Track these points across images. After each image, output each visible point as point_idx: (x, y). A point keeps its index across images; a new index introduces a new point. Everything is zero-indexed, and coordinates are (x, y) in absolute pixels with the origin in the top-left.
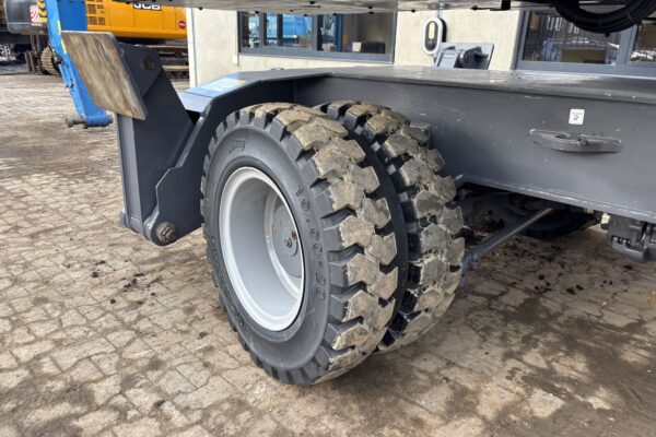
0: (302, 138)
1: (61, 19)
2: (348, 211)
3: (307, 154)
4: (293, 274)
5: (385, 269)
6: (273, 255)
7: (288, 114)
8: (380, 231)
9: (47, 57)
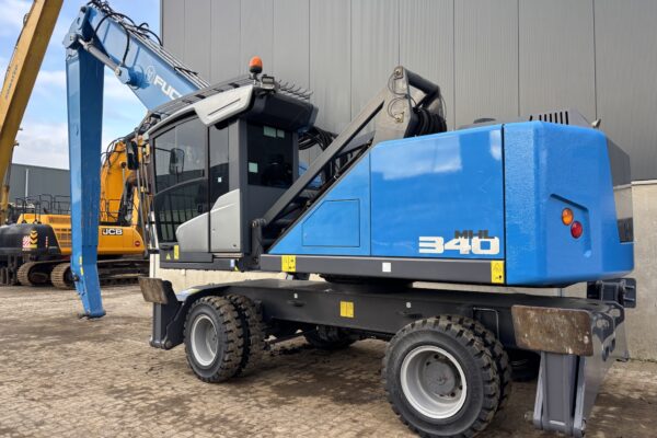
0: (217, 305)
1: (83, 256)
2: (228, 322)
3: (218, 308)
4: (214, 350)
5: (240, 338)
6: (208, 345)
7: (213, 299)
8: (239, 327)
9: (23, 272)
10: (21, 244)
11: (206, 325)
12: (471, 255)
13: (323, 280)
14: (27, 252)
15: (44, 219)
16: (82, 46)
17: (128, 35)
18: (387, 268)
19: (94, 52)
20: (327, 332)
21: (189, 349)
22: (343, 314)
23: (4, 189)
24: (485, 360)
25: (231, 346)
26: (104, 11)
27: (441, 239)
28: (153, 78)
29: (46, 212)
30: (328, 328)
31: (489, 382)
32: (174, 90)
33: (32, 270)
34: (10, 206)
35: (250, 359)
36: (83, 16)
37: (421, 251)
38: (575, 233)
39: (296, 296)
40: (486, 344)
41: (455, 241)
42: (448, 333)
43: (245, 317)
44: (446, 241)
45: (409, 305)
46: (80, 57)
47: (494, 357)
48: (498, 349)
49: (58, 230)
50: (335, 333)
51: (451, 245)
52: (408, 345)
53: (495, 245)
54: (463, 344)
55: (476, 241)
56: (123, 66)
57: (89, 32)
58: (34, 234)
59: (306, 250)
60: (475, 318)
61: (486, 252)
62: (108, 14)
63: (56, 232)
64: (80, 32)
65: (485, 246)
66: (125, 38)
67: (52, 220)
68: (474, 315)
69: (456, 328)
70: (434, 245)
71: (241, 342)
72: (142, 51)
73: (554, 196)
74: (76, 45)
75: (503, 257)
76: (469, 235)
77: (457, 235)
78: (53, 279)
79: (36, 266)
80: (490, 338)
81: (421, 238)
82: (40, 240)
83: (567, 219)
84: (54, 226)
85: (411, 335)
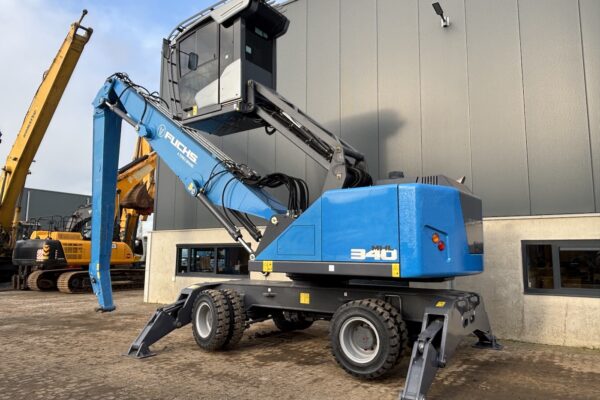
0: (212, 295)
6: (207, 324)
7: (211, 291)
9: (33, 279)
10: (35, 256)
11: (205, 310)
12: (381, 261)
13: (289, 279)
14: (40, 263)
15: (54, 236)
16: (108, 107)
17: (146, 103)
18: (332, 268)
19: (118, 112)
20: (291, 315)
21: (194, 328)
22: (302, 301)
23: (17, 209)
24: (391, 324)
25: (221, 323)
26: (126, 83)
27: (363, 251)
28: (164, 133)
29: (56, 230)
30: (291, 312)
31: (393, 338)
32: (180, 143)
33: (40, 278)
34: (20, 224)
35: (235, 333)
36: (109, 85)
37: (352, 258)
38: (441, 248)
39: (269, 290)
40: (391, 316)
41: (372, 252)
42: (368, 309)
43: (232, 304)
44: (367, 251)
45: (346, 294)
46: (105, 115)
47: (396, 323)
48: (399, 319)
49: (65, 244)
50: (296, 316)
51: (370, 254)
52: (344, 318)
53: (394, 254)
54: (377, 315)
55: (384, 252)
56: (141, 123)
57: (113, 97)
58: (45, 247)
59: (280, 258)
60: (386, 301)
61: (389, 259)
62: (130, 85)
63: (63, 247)
64: (107, 97)
65: (389, 255)
66: (143, 103)
67: (60, 236)
68: (386, 299)
69: (373, 305)
70: (359, 255)
71: (228, 321)
72: (155, 113)
73: (427, 226)
74: (103, 106)
75: (399, 261)
76: (379, 248)
77: (373, 248)
78: (59, 286)
79: (44, 274)
80: (394, 313)
81: (352, 250)
82: (51, 253)
83: (436, 240)
84: (62, 241)
85: (346, 311)
